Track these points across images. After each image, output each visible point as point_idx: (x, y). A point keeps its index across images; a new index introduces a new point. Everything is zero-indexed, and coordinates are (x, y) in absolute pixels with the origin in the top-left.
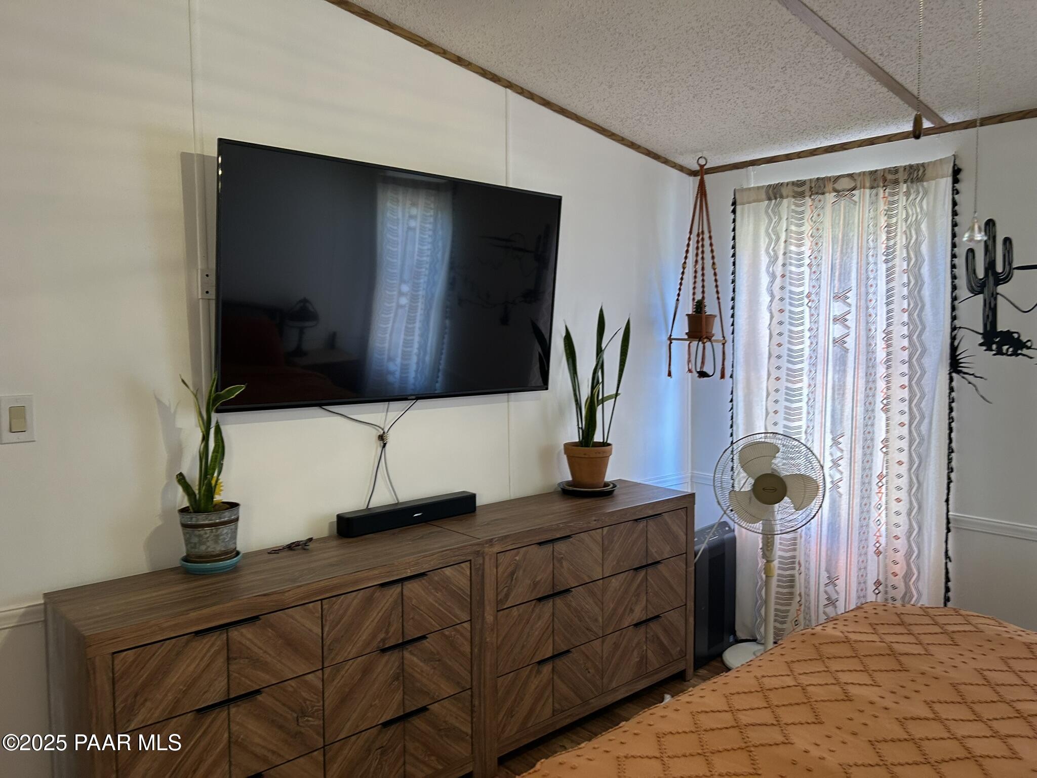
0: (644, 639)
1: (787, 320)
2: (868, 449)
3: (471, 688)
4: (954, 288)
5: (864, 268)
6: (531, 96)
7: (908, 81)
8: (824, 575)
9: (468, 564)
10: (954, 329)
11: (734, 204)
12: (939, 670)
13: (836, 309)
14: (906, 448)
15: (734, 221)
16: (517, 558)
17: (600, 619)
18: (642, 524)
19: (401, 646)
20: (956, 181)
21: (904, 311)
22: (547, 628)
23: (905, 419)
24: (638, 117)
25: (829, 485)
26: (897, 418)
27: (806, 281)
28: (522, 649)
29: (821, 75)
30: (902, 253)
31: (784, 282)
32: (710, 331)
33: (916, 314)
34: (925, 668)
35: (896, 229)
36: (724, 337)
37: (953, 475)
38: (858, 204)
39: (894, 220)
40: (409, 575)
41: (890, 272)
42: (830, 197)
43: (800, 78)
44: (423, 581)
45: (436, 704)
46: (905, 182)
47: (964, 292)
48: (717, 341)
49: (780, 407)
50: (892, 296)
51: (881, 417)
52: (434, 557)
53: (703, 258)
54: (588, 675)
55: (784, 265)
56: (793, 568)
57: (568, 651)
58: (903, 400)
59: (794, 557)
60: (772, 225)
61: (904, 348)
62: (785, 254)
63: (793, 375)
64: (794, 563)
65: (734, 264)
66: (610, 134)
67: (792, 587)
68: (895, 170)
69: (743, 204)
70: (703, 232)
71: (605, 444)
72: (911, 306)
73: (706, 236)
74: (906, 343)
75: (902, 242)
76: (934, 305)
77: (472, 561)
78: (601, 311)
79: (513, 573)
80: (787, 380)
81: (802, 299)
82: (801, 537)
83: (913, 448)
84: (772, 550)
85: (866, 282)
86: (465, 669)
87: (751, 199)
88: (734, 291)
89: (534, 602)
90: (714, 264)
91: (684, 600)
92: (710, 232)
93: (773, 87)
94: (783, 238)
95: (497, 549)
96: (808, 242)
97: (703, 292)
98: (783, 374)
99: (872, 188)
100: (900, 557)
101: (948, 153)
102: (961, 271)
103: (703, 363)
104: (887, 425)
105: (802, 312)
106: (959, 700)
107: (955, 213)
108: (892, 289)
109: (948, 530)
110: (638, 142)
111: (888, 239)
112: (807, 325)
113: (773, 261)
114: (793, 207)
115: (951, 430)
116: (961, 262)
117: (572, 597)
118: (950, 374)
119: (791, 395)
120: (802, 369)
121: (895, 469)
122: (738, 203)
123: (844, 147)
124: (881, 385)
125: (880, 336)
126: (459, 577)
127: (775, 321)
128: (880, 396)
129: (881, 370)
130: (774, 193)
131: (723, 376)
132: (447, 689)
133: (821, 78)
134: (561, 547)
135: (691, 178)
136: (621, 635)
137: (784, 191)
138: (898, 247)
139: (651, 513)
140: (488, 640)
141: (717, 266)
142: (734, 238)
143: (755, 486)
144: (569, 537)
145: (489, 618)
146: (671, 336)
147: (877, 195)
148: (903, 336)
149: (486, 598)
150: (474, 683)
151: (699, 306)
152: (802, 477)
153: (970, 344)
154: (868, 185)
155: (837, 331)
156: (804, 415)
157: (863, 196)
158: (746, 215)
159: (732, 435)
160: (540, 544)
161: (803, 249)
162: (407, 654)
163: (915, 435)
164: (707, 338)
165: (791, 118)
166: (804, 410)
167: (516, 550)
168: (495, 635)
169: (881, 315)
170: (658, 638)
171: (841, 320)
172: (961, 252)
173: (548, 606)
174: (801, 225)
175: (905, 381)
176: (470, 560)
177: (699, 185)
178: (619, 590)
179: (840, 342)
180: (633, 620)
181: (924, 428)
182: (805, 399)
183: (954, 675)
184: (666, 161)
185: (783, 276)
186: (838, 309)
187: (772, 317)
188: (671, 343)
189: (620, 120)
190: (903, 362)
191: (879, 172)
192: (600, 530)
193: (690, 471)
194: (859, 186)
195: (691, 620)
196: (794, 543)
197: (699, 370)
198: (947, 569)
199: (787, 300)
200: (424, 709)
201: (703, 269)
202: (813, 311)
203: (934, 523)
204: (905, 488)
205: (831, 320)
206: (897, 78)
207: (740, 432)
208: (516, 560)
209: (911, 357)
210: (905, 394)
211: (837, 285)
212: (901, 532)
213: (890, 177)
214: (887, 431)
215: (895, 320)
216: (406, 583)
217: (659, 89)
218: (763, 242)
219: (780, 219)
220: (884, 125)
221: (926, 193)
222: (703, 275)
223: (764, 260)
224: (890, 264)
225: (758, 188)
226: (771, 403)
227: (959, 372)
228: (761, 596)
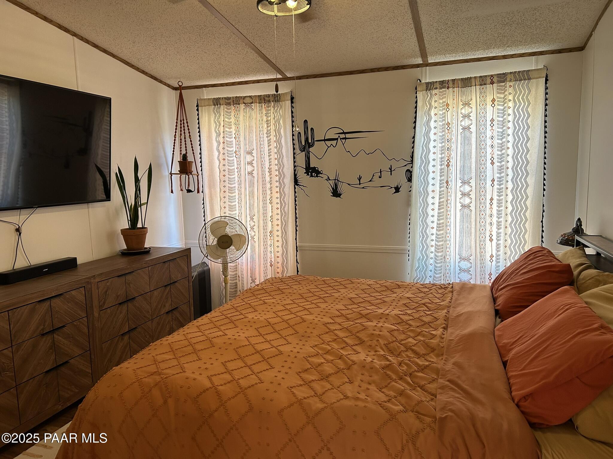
0: (171, 319)
1: (227, 164)
2: (265, 220)
3: (90, 350)
4: (294, 149)
5: (259, 139)
6: (87, 41)
7: (272, 58)
8: (250, 279)
9: (83, 288)
10: (295, 166)
11: (197, 106)
12: (295, 291)
13: (248, 158)
14: (280, 219)
15: (198, 115)
16: (108, 284)
17: (150, 311)
18: (167, 265)
19: (52, 332)
20: (292, 102)
21: (276, 159)
22: (126, 316)
23: (279, 206)
24: (148, 59)
25: (250, 239)
26: (276, 206)
27: (234, 145)
28: (113, 329)
29: (236, 51)
30: (273, 133)
31: (224, 145)
32: (191, 169)
33: (280, 160)
34: (291, 291)
35: (270, 122)
36: (197, 172)
37: (297, 228)
38: (254, 110)
39: (269, 118)
40: (53, 295)
41: (269, 141)
42: (242, 106)
43: (227, 51)
44: (61, 298)
45: (72, 360)
46: (273, 102)
47: (298, 151)
48: (195, 174)
49: (226, 205)
50: (271, 152)
51: (269, 206)
52: (66, 285)
53: (184, 133)
54: (146, 339)
55: (224, 137)
56: (236, 279)
57: (136, 328)
58: (277, 198)
59: (236, 274)
60: (217, 118)
61: (276, 176)
62: (224, 132)
63: (231, 190)
64: (236, 277)
65: (200, 136)
66: (131, 65)
67: (236, 288)
68: (269, 96)
69: (202, 106)
70: (183, 120)
71: (143, 228)
72: (278, 157)
73: (185, 121)
74: (277, 173)
75: (273, 128)
76: (287, 157)
77: (85, 287)
78: (136, 159)
79: (106, 291)
80: (229, 192)
81: (233, 154)
82: (239, 264)
83: (282, 218)
84: (227, 271)
85: (260, 145)
86: (86, 341)
87: (206, 105)
88: (201, 150)
89: (118, 305)
90: (190, 136)
91: (189, 299)
92: (187, 120)
93: (215, 53)
94: (222, 125)
95: (97, 280)
96: (233, 127)
97: (186, 150)
98: (227, 189)
99: (259, 103)
100: (280, 265)
101: (289, 91)
102: (296, 142)
103: (189, 185)
104: (272, 209)
105: (233, 160)
106: (302, 298)
107: (292, 117)
108: (270, 149)
109: (297, 251)
110: (146, 71)
111: (268, 127)
112: (236, 166)
113: (218, 135)
114: (226, 110)
115: (296, 209)
116: (296, 138)
117: (136, 302)
118: (294, 186)
119: (231, 199)
120: (235, 187)
121: (276, 228)
122: (199, 106)
123: (246, 83)
124: (269, 192)
125: (267, 170)
126: (79, 295)
127: (221, 164)
128: (268, 197)
129: (268, 186)
130: (217, 102)
131: (198, 192)
132: (77, 351)
133: (236, 52)
134: (129, 278)
135: (174, 91)
136: (160, 318)
137: (221, 102)
138: (272, 130)
139: (171, 258)
140: (96, 325)
141: (191, 137)
142: (199, 123)
143: (218, 241)
144: (133, 272)
145: (96, 314)
146: (171, 172)
147: (262, 106)
148: (276, 170)
149: (94, 305)
150: (91, 347)
151: (185, 157)
152: (239, 235)
153: (301, 173)
154: (258, 101)
155: (249, 168)
156: (237, 208)
157: (256, 106)
158: (204, 113)
159: (204, 220)
160: (119, 276)
161: (231, 130)
162: (55, 336)
163: (283, 212)
164: (190, 173)
165: (223, 67)
166: (237, 206)
167: (107, 280)
168: (100, 323)
169: (267, 161)
170: (178, 318)
171: (250, 163)
172: (296, 134)
173: (125, 307)
174: (230, 118)
175: (278, 189)
176: (84, 287)
177: (180, 95)
178: (158, 296)
179: (251, 173)
180: (165, 310)
181: (286, 209)
182: (237, 200)
183: (300, 292)
184: (161, 82)
185: (224, 143)
186: (249, 158)
187: (220, 162)
188: (171, 176)
189: (137, 59)
190: (277, 181)
191: (262, 96)
192: (147, 268)
193: (184, 241)
194: (254, 102)
195: (192, 308)
196: (236, 268)
197: (187, 189)
198: (297, 267)
199: (226, 154)
200: (67, 362)
201: (185, 138)
202: (238, 160)
203: (292, 249)
204: (280, 235)
205: (246, 163)
206: (267, 56)
207: (208, 218)
208: (107, 285)
209: (279, 179)
210: (278, 195)
211: (248, 148)
212: (279, 254)
213: (266, 99)
214: (272, 212)
215: (272, 163)
216: (52, 300)
217: (160, 47)
218: (213, 126)
219: (220, 115)
220: (263, 75)
221: (281, 107)
222: (185, 141)
223: (214, 135)
224: (269, 138)
225: (209, 99)
226: (222, 203)
227: (298, 185)
228: (223, 294)
